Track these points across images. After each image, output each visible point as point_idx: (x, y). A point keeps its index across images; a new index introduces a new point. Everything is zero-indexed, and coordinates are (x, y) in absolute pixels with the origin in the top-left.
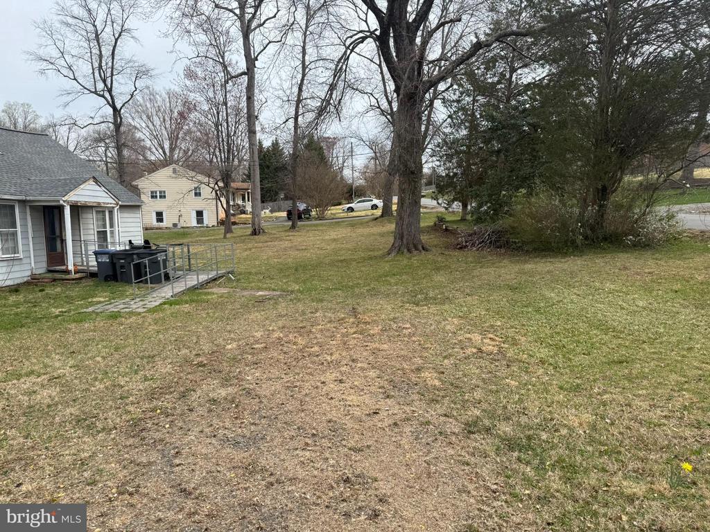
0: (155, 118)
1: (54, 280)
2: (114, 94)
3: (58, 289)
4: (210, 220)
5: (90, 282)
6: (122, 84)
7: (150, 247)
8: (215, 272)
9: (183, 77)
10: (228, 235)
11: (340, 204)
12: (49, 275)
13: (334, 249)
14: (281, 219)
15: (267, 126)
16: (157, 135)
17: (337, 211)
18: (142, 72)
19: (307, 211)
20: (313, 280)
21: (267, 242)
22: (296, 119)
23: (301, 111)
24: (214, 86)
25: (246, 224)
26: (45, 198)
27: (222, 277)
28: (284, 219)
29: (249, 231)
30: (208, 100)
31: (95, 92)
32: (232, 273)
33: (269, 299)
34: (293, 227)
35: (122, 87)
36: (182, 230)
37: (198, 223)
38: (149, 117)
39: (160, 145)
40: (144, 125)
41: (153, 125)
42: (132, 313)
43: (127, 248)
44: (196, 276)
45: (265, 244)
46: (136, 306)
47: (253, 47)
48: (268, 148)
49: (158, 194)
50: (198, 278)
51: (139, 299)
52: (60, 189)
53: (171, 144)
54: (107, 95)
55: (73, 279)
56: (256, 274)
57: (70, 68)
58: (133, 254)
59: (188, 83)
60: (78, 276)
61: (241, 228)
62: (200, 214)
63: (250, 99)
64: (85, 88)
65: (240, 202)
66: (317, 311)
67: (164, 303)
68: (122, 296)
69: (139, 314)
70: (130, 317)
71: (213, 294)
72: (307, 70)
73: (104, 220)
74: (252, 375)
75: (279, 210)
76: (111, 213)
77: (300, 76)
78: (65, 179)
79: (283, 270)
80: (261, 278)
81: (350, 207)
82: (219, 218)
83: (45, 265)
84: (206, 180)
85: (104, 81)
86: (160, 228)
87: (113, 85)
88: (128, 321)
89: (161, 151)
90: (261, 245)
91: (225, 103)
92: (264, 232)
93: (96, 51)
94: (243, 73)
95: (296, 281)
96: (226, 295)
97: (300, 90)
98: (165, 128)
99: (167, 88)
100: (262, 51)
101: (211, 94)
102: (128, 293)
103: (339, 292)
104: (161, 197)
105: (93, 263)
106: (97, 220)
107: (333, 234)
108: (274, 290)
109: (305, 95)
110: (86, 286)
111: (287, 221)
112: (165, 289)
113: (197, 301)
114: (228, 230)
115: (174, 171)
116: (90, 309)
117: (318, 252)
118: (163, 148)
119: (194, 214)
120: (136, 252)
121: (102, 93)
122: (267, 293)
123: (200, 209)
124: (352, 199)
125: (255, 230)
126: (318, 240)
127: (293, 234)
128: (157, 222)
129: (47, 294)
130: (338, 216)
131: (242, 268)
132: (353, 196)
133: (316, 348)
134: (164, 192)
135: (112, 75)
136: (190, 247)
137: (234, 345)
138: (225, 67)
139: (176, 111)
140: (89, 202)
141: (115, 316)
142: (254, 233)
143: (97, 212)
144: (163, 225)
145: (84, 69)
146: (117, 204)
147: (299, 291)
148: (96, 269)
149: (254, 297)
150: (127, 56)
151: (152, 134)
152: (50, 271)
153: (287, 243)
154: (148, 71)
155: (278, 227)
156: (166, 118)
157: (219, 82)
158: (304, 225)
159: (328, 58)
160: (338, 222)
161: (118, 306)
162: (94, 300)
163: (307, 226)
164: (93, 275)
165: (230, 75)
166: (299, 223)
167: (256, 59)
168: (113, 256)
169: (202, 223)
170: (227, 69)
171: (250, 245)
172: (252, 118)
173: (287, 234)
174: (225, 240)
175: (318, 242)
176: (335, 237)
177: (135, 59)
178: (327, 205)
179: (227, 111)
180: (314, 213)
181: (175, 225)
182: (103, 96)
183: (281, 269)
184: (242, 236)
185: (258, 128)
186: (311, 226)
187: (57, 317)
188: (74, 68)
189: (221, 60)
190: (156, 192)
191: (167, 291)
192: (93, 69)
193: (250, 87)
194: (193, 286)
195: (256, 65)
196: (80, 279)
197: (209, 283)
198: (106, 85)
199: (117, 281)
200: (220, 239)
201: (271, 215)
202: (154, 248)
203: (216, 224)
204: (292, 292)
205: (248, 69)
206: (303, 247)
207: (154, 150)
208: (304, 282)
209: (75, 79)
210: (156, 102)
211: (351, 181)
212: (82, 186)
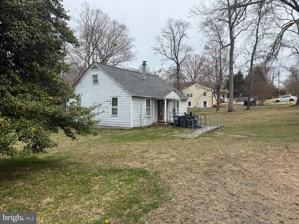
0: (190, 66)
1: (160, 125)
2: (178, 59)
3: (162, 128)
4: (209, 105)
5: (171, 126)
6: (181, 55)
7: (192, 115)
8: (217, 126)
9: (204, 49)
10: (218, 112)
11: (271, 98)
12: (158, 123)
13: (270, 119)
14: (241, 105)
15: (238, 65)
16: (190, 72)
17: (271, 101)
18: (189, 49)
19: (254, 102)
20: (262, 132)
21: (236, 115)
22: (252, 61)
23: (254, 58)
24: (216, 51)
25: (224, 107)
26: (159, 97)
27: (219, 128)
28: (243, 105)
29: (227, 110)
30: (213, 57)
31: (172, 59)
32: (223, 127)
33: (243, 139)
34: (248, 109)
35: (181, 56)
36: (198, 109)
37: (204, 107)
38: (187, 66)
39: (190, 76)
40: (185, 69)
41: (189, 69)
42: (189, 138)
43: (184, 115)
44: (210, 127)
45: (235, 116)
46: (189, 136)
47: (234, 33)
48: (236, 74)
49: (190, 95)
50: (211, 128)
51: (190, 134)
52: (164, 94)
53: (195, 75)
54: (176, 59)
55: (166, 125)
56: (234, 128)
57: (164, 51)
58: (186, 117)
59: (205, 51)
60: (167, 124)
61: (222, 109)
62: (205, 103)
63: (231, 55)
64: (169, 58)
65: (222, 98)
66: (267, 145)
67: (200, 136)
68: (183, 132)
69: (192, 139)
70: (189, 140)
71: (218, 134)
72: (258, 40)
73: (175, 105)
74: (245, 165)
75: (239, 101)
76: (178, 102)
77: (255, 43)
78: (165, 91)
79: (246, 127)
80: (237, 130)
81: (277, 100)
82: (213, 104)
83: (157, 119)
84: (211, 89)
85: (175, 55)
86: (190, 108)
87: (178, 56)
88: (188, 141)
89: (191, 78)
90: (233, 116)
91: (220, 58)
92: (234, 111)
93: (173, 44)
94: (229, 45)
95: (254, 132)
96: (223, 135)
97: (255, 49)
98: (193, 69)
99: (195, 54)
100: (238, 34)
101: (214, 54)
102: (185, 131)
103: (277, 139)
104: (190, 96)
105: (172, 120)
106: (173, 105)
107: (268, 113)
108: (244, 135)
109: (257, 50)
110: (170, 128)
111: (243, 106)
112: (198, 131)
113: (212, 137)
114: (218, 110)
115: (196, 86)
116: (174, 135)
117: (262, 121)
118: (192, 77)
119: (203, 103)
120: (187, 116)
121: (174, 59)
122: (241, 136)
123: (205, 101)
124: (278, 96)
125: (230, 110)
126: (261, 115)
127: (248, 112)
128: (189, 106)
129: (159, 129)
130: (270, 104)
131: (226, 125)
132: (279, 95)
133: (271, 159)
134: (192, 94)
135: (178, 52)
136: (206, 116)
137: (233, 154)
138: (221, 43)
139: (198, 62)
140: (172, 98)
141: (183, 139)
142: (229, 111)
143: (173, 102)
144: (191, 107)
145: (168, 51)
146: (180, 99)
147: (256, 136)
148: (173, 122)
149: (235, 137)
150: (184, 44)
151: (188, 72)
152: (158, 122)
153: (245, 116)
154: (191, 49)
155: (240, 109)
156: (194, 65)
157: (218, 50)
158: (253, 108)
159: (269, 33)
160: (271, 107)
161: (183, 135)
162: (174, 132)
163: (254, 108)
164: (172, 124)
165: (223, 46)
166: (251, 107)
167: (235, 38)
168: (179, 118)
169: (206, 106)
170: (222, 44)
171: (228, 116)
172: (231, 62)
173: (245, 112)
174: (216, 114)
175: (261, 116)
176: (270, 114)
177: (186, 45)
178: (265, 99)
179: (220, 61)
180: (257, 103)
181: (195, 107)
182: (174, 60)
183: (245, 127)
184: (223, 112)
185: (234, 66)
186: (256, 108)
187: (164, 137)
188: (166, 51)
189: (220, 41)
190: (189, 94)
191: (199, 132)
192: (172, 51)
193: (232, 50)
194: (209, 131)
195: (235, 41)
196: (168, 125)
197: (214, 130)
198: (175, 56)
199: (180, 127)
200: (214, 113)
201: (236, 103)
202: (193, 115)
203: (211, 107)
204: (253, 137)
205: (231, 43)
206: (254, 118)
207: (188, 78)
208: (258, 133)
209: (165, 55)
210: (191, 60)
211: (278, 88)
212: (170, 93)
